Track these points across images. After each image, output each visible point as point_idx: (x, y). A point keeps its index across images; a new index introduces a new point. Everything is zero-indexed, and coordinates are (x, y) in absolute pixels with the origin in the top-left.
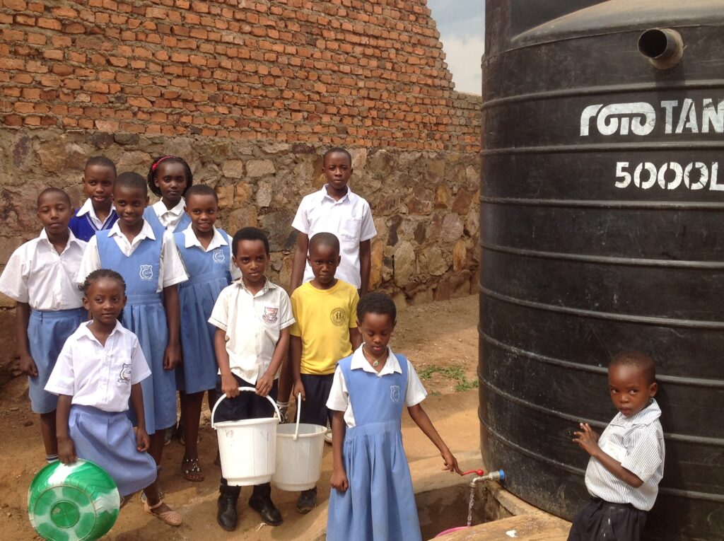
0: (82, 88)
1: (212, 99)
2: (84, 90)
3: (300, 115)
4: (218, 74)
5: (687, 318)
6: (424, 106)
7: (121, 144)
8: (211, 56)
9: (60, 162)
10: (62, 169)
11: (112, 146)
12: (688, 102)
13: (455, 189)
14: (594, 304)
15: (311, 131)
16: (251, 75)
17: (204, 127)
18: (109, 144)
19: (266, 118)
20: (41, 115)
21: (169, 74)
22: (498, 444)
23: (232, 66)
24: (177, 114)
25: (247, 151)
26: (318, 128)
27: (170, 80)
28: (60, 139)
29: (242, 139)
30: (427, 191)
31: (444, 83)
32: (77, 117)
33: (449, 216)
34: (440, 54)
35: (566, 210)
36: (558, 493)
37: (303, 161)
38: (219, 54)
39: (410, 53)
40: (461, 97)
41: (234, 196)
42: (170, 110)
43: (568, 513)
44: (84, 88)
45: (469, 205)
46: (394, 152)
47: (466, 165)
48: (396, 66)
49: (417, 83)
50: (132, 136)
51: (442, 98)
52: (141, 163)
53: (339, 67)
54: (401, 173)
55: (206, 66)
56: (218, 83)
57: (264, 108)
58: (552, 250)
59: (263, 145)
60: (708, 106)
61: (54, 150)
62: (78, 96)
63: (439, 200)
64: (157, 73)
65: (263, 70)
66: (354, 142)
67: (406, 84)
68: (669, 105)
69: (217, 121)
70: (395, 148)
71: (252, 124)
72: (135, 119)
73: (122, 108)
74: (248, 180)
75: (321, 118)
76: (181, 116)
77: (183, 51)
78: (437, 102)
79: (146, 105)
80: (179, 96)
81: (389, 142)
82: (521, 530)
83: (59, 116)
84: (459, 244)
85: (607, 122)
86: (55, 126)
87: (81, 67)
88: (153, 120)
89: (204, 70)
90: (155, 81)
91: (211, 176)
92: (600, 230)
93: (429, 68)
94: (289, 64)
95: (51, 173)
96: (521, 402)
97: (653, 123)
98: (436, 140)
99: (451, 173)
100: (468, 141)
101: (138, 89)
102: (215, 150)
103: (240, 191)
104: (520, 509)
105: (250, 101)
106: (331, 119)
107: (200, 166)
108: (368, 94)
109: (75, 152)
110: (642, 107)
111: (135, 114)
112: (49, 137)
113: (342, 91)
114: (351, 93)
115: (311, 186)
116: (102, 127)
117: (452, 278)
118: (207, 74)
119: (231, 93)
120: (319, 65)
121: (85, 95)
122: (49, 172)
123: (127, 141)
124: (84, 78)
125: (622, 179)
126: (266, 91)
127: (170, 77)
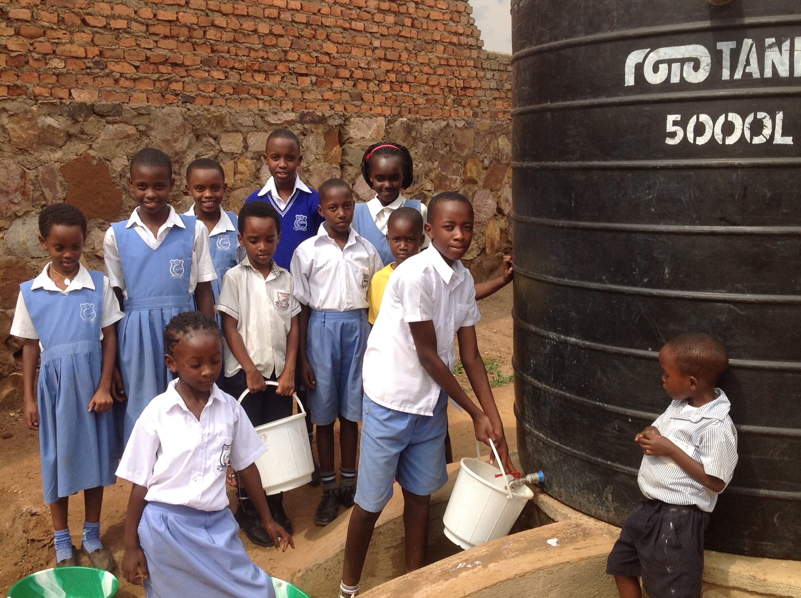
0: (54, 52)
1: (205, 62)
2: (57, 55)
3: (307, 80)
4: (212, 34)
5: (749, 293)
6: (449, 68)
7: (102, 116)
8: (203, 13)
9: (32, 137)
10: (35, 145)
11: (91, 118)
12: (748, 42)
13: (486, 162)
14: (642, 279)
15: (321, 98)
16: (249, 35)
17: (197, 95)
18: (87, 116)
19: (268, 84)
20: (9, 84)
21: (154, 34)
22: (537, 442)
23: (227, 24)
24: (166, 80)
25: (248, 121)
26: (328, 95)
27: (156, 42)
28: (31, 111)
29: (241, 108)
30: (454, 164)
31: (471, 41)
32: (49, 86)
33: (480, 192)
34: (466, 7)
35: (610, 173)
36: (605, 495)
37: (312, 132)
38: (212, 11)
39: (432, 7)
40: (490, 57)
41: (235, 173)
42: (156, 76)
43: (616, 517)
44: (57, 52)
45: (502, 180)
46: (417, 120)
47: (498, 134)
48: (416, 22)
49: (441, 41)
50: (115, 106)
51: (469, 58)
52: (125, 137)
53: (350, 24)
54: (424, 145)
55: (196, 24)
56: (211, 44)
57: (265, 72)
58: (594, 220)
59: (266, 115)
60: (770, 46)
61: (25, 124)
62: (51, 62)
63: (469, 175)
64: (142, 34)
65: (263, 28)
66: (371, 109)
67: (428, 43)
68: (725, 47)
69: (212, 88)
70: (418, 116)
71: (252, 91)
72: (117, 87)
73: (101, 74)
74: (249, 155)
75: (332, 83)
76: (171, 83)
77: (169, 8)
78: (464, 62)
79: (129, 71)
80: (167, 59)
81: (410, 109)
82: (563, 538)
83: (28, 85)
84: (491, 224)
85: (656, 69)
86: (24, 97)
87: (52, 28)
88: (138, 88)
89: (195, 30)
90: (139, 42)
91: (208, 151)
92: (649, 194)
93: (453, 24)
94: (293, 21)
95: (23, 151)
96: (561, 395)
97: (708, 68)
98: (464, 107)
99: (482, 144)
100: (500, 107)
101: (119, 52)
102: (210, 121)
103: (241, 167)
104: (562, 515)
105: (249, 64)
106: (344, 84)
107: (194, 140)
108: (385, 55)
109: (49, 126)
110: (695, 50)
111: (116, 81)
112: (18, 109)
113: (354, 51)
114: (365, 53)
115: (323, 161)
116: (79, 97)
117: (485, 262)
118: (199, 33)
119: (227, 56)
120: (328, 21)
121: (58, 61)
122: (20, 149)
123: (108, 112)
124: (56, 41)
125: (673, 135)
126: (267, 53)
127: (156, 38)
